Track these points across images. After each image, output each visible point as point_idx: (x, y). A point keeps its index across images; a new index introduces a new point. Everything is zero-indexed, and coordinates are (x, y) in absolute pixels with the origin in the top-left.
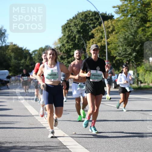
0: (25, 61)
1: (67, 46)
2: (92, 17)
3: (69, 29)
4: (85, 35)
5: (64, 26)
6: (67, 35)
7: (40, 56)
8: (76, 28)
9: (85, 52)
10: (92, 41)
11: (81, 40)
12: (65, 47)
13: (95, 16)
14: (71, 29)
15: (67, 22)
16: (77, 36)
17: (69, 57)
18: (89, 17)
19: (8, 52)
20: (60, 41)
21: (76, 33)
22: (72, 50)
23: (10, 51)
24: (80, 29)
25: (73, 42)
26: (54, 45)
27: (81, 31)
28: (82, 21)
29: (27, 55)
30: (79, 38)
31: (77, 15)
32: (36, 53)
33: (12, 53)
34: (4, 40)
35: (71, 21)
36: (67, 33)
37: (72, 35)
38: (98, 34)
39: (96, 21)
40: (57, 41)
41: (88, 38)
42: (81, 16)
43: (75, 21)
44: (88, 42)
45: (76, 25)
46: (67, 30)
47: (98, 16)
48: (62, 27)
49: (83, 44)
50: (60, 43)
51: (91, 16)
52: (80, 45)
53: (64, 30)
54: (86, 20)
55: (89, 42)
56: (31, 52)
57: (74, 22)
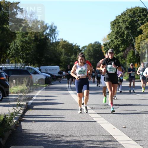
0: (75, 57)
1: (116, 42)
2: (140, 14)
3: (118, 25)
4: (133, 31)
5: (113, 22)
6: (115, 31)
7: (89, 51)
8: (124, 24)
9: (134, 48)
10: (141, 37)
11: (130, 36)
12: (114, 43)
13: (143, 12)
14: (120, 26)
15: (116, 18)
16: (126, 33)
17: (118, 53)
18: (136, 13)
19: (58, 48)
20: (109, 37)
21: (125, 29)
22: (121, 46)
23: (60, 47)
24: (128, 26)
25: (121, 38)
26: (103, 41)
27: (130, 27)
28: (130, 17)
29: (77, 51)
30: (128, 34)
31: (125, 11)
32: (86, 49)
33: (63, 49)
34: (54, 37)
35: (120, 17)
36: (116, 29)
37: (121, 31)
38: (146, 30)
39: (144, 17)
40: (106, 37)
41: (137, 34)
42: (129, 12)
43: (124, 17)
44: (136, 38)
45: (124, 21)
46: (116, 26)
47: (145, 12)
48: (111, 23)
49: (132, 40)
50: (109, 39)
51: (138, 13)
52: (129, 41)
53: (113, 26)
54: (134, 16)
55: (138, 38)
56: (80, 48)
57: (123, 19)
